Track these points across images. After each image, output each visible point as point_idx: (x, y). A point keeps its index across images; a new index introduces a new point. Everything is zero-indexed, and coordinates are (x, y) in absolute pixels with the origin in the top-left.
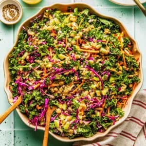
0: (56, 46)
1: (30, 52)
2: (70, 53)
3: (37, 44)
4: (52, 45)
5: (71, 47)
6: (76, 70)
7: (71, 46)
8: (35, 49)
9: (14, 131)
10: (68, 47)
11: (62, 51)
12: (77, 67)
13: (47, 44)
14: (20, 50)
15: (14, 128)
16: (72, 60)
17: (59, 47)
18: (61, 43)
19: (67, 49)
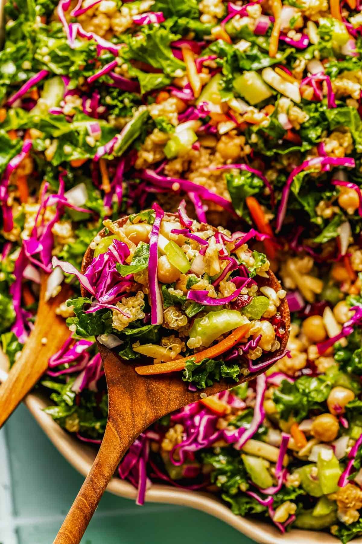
0: (217, 30)
1: (77, 74)
2: (300, 65)
3: (111, 30)
4: (193, 24)
5: (300, 30)
6: (339, 153)
7: (299, 23)
8: (105, 55)
9: (17, 531)
10: (283, 34)
11: (253, 59)
12: (347, 141)
13: (169, 23)
14: (19, 68)
15: (15, 513)
16: (316, 99)
17: (234, 39)
18: (243, 14)
19: (282, 45)
